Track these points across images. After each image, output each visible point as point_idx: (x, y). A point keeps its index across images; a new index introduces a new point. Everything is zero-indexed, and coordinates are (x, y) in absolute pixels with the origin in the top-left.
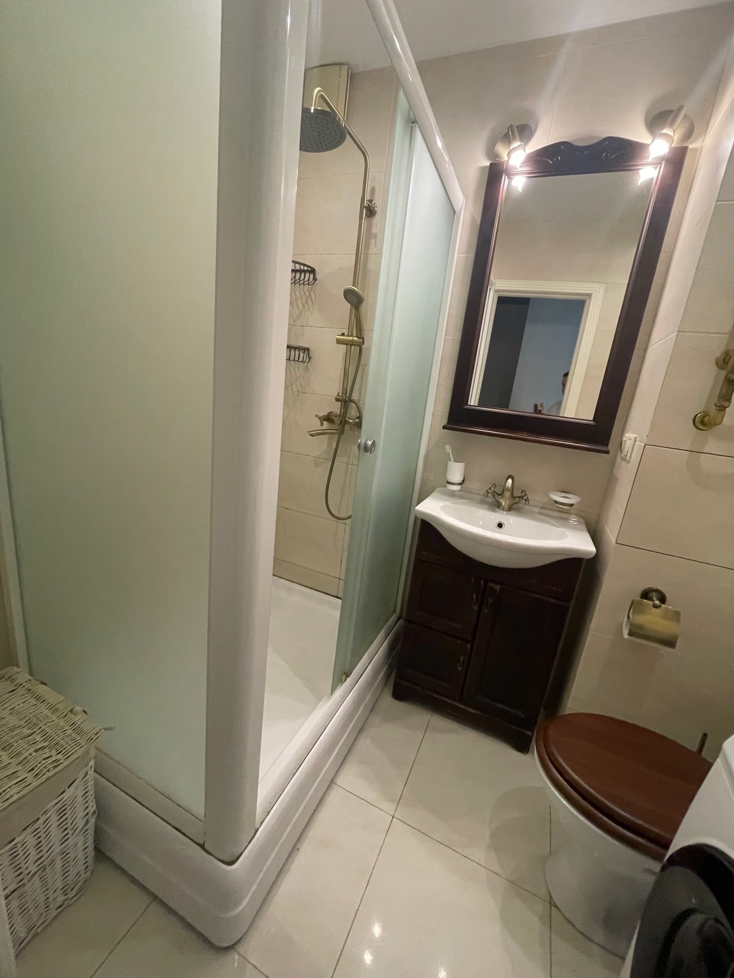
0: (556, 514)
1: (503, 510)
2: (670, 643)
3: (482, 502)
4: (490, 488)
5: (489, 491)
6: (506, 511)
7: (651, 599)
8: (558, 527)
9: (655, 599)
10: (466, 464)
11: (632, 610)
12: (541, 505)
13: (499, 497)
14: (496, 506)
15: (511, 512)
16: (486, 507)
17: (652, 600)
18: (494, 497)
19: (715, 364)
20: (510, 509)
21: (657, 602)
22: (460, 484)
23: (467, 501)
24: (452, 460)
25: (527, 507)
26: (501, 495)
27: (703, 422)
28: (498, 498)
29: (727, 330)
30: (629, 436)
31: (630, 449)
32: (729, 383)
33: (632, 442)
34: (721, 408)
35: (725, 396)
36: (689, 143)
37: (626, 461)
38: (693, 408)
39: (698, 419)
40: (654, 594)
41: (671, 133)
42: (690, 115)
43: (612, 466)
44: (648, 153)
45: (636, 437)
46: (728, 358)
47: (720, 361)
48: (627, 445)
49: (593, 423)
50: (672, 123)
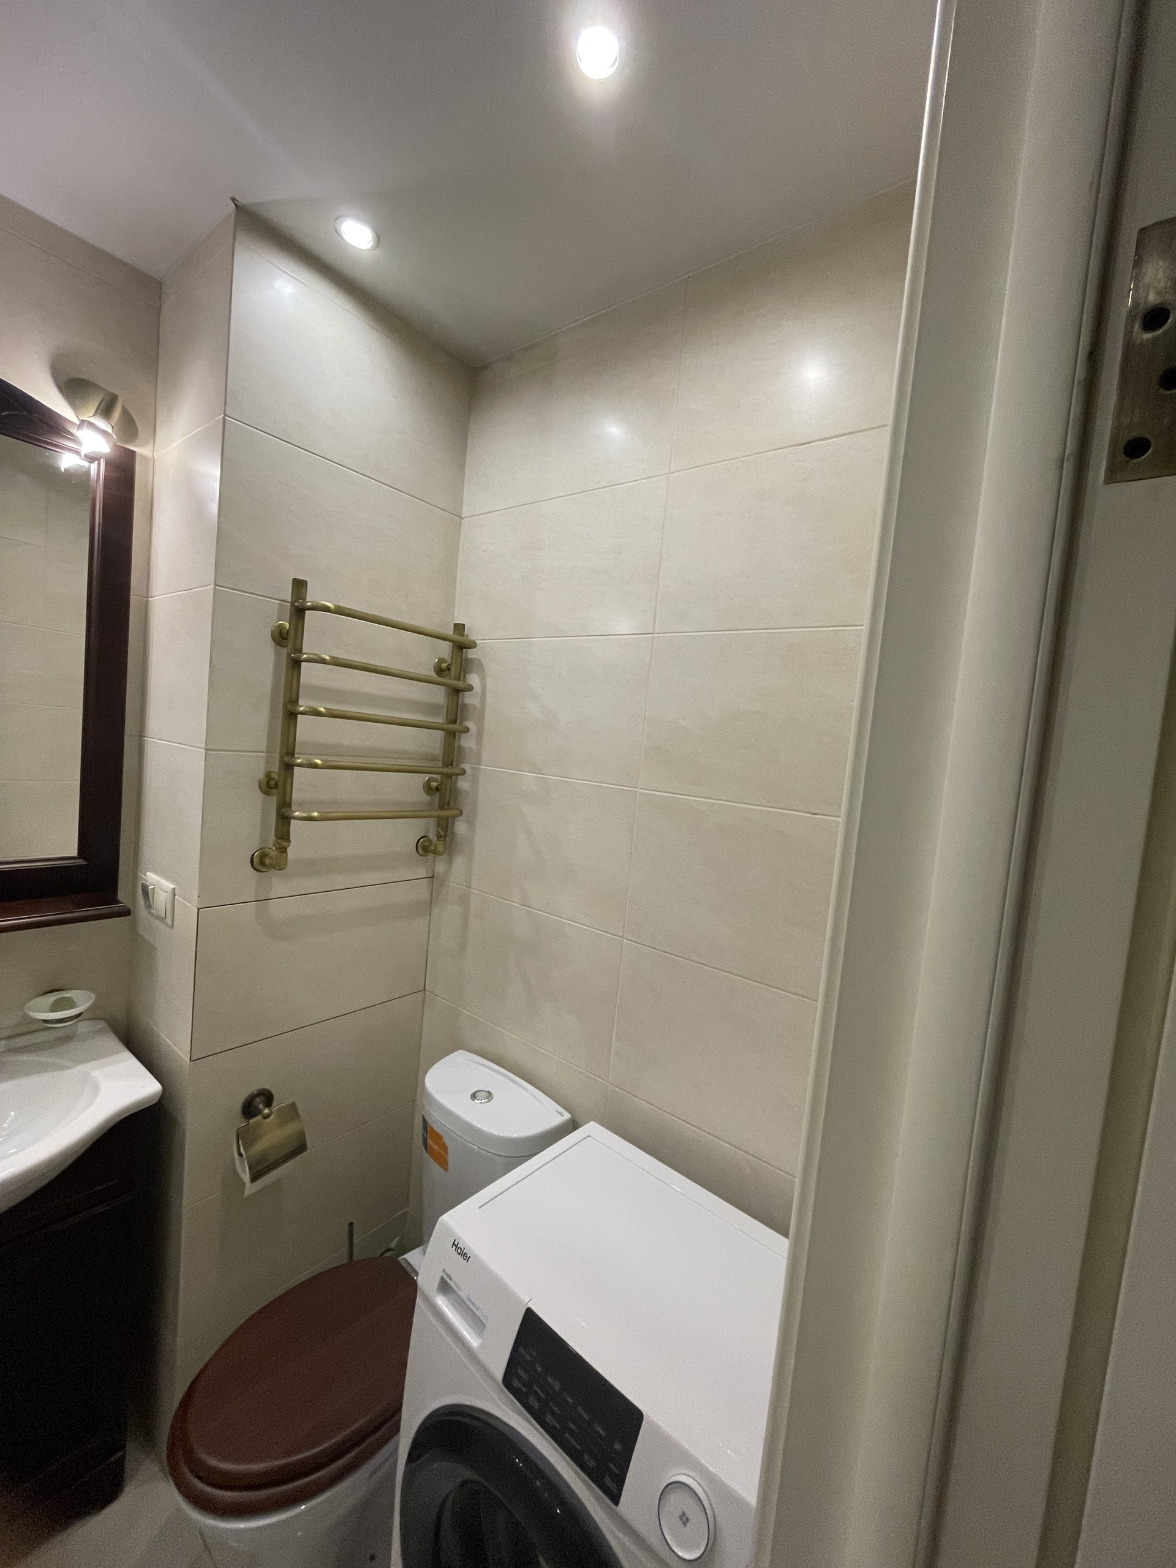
2: (298, 1149)
7: (257, 1112)
9: (261, 1107)
11: (242, 1144)
12: (7, 1032)
17: (261, 1111)
19: (257, 788)
21: (265, 1110)
27: (262, 863)
29: (264, 747)
30: (158, 882)
31: (169, 906)
32: (284, 819)
33: (169, 896)
34: (283, 850)
35: (283, 835)
36: (135, 446)
37: (167, 924)
38: (250, 845)
39: (256, 860)
40: (258, 1100)
41: (110, 430)
42: (128, 408)
43: (133, 928)
44: (71, 434)
45: (174, 888)
46: (272, 783)
47: (264, 785)
48: (161, 899)
49: (81, 862)
50: (106, 411)
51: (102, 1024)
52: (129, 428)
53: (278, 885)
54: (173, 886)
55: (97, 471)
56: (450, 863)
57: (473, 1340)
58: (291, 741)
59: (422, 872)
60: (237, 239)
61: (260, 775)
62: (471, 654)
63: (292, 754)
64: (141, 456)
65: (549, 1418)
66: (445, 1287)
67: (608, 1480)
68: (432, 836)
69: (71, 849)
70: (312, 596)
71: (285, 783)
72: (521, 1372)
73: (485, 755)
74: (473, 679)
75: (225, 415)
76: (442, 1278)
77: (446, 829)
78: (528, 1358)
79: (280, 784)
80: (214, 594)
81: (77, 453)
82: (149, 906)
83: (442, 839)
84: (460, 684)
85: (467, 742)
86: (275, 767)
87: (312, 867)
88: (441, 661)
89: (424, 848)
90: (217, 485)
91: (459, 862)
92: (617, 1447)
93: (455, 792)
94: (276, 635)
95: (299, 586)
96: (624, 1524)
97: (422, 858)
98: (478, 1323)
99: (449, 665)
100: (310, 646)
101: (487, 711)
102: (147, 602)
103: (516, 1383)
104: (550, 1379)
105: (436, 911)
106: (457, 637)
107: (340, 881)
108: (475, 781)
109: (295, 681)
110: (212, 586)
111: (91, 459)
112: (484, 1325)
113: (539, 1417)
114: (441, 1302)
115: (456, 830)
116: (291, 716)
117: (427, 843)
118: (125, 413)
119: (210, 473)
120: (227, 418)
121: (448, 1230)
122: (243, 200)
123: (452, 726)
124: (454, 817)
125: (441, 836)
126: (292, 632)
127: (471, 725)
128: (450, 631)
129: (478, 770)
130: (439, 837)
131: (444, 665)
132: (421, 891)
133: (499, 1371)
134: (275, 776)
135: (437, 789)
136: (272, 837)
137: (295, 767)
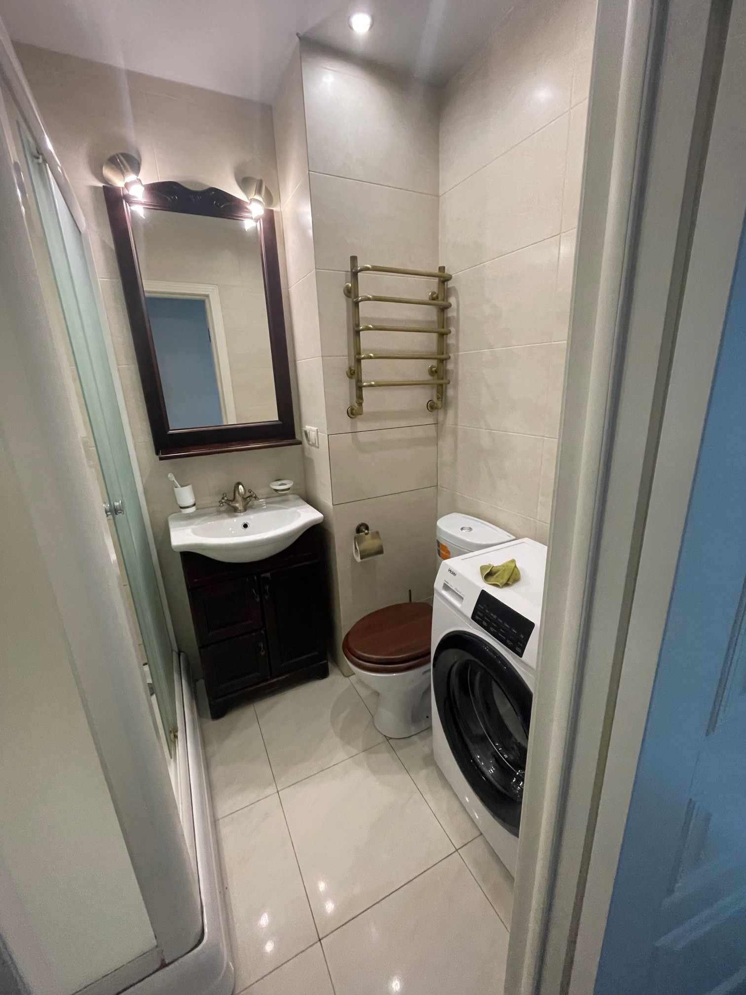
0: (278, 499)
1: (241, 512)
2: (380, 551)
3: (219, 513)
4: (223, 498)
5: (223, 501)
6: (243, 512)
7: (362, 531)
8: (287, 509)
9: (364, 530)
10: (192, 486)
11: (356, 543)
12: (265, 496)
13: (233, 502)
14: (233, 511)
15: (247, 511)
16: (225, 515)
17: (364, 532)
18: (229, 505)
19: (346, 375)
20: (245, 510)
21: (366, 531)
22: (194, 505)
23: (206, 517)
24: (179, 486)
25: (256, 502)
26: (234, 500)
27: (352, 414)
28: (233, 504)
29: (346, 353)
30: (310, 429)
31: (316, 438)
32: (360, 388)
33: (315, 433)
34: (360, 404)
35: (360, 398)
36: (273, 207)
37: (316, 447)
38: (345, 406)
39: (349, 412)
40: (362, 527)
41: (261, 200)
42: (268, 187)
43: (303, 450)
44: (247, 209)
45: (317, 429)
46: (352, 372)
47: (349, 374)
48: (312, 435)
49: (280, 423)
50: (259, 191)
51: (298, 496)
52: (270, 199)
53: (361, 426)
54: (316, 428)
55: (260, 226)
56: (446, 413)
57: (458, 604)
58: (358, 347)
59: (431, 420)
60: (303, 59)
61: (346, 368)
62: (450, 284)
63: (359, 354)
64: (276, 211)
65: (492, 629)
66: (446, 587)
67: (517, 649)
68: (435, 400)
69: (275, 417)
70: (360, 264)
71: (358, 369)
72: (479, 613)
73: (461, 345)
74: (452, 300)
75: (309, 171)
76: (445, 584)
77: (442, 393)
78: (482, 608)
79: (356, 372)
80: (316, 273)
81: (252, 218)
82: (308, 440)
83: (440, 400)
84: (444, 303)
85: (451, 340)
86: (353, 364)
87: (376, 416)
88: (433, 293)
89: (432, 407)
90: (310, 218)
91: (450, 412)
92: (522, 636)
93: (446, 372)
94: (346, 292)
95: (354, 259)
96: (525, 665)
97: (430, 412)
98: (461, 598)
99: (438, 295)
100: (362, 293)
101: (461, 318)
102: (288, 291)
103: (477, 617)
104: (492, 615)
105: (440, 443)
106: (441, 274)
107: (389, 424)
108: (456, 364)
109: (357, 312)
110: (314, 270)
111: (257, 220)
112: (462, 598)
113: (487, 629)
114: (444, 593)
115: (448, 394)
116: (357, 333)
117: (432, 404)
118: (267, 191)
119: (306, 210)
120: (310, 172)
121: (446, 565)
122: (301, 34)
123: (442, 330)
124: (446, 384)
125: (439, 398)
126: (352, 289)
127: (453, 329)
128: (436, 271)
129: (458, 355)
130: (438, 398)
131: (435, 296)
132: (431, 431)
133: (470, 615)
134: (353, 368)
135: (436, 372)
136: (355, 399)
137: (362, 360)
